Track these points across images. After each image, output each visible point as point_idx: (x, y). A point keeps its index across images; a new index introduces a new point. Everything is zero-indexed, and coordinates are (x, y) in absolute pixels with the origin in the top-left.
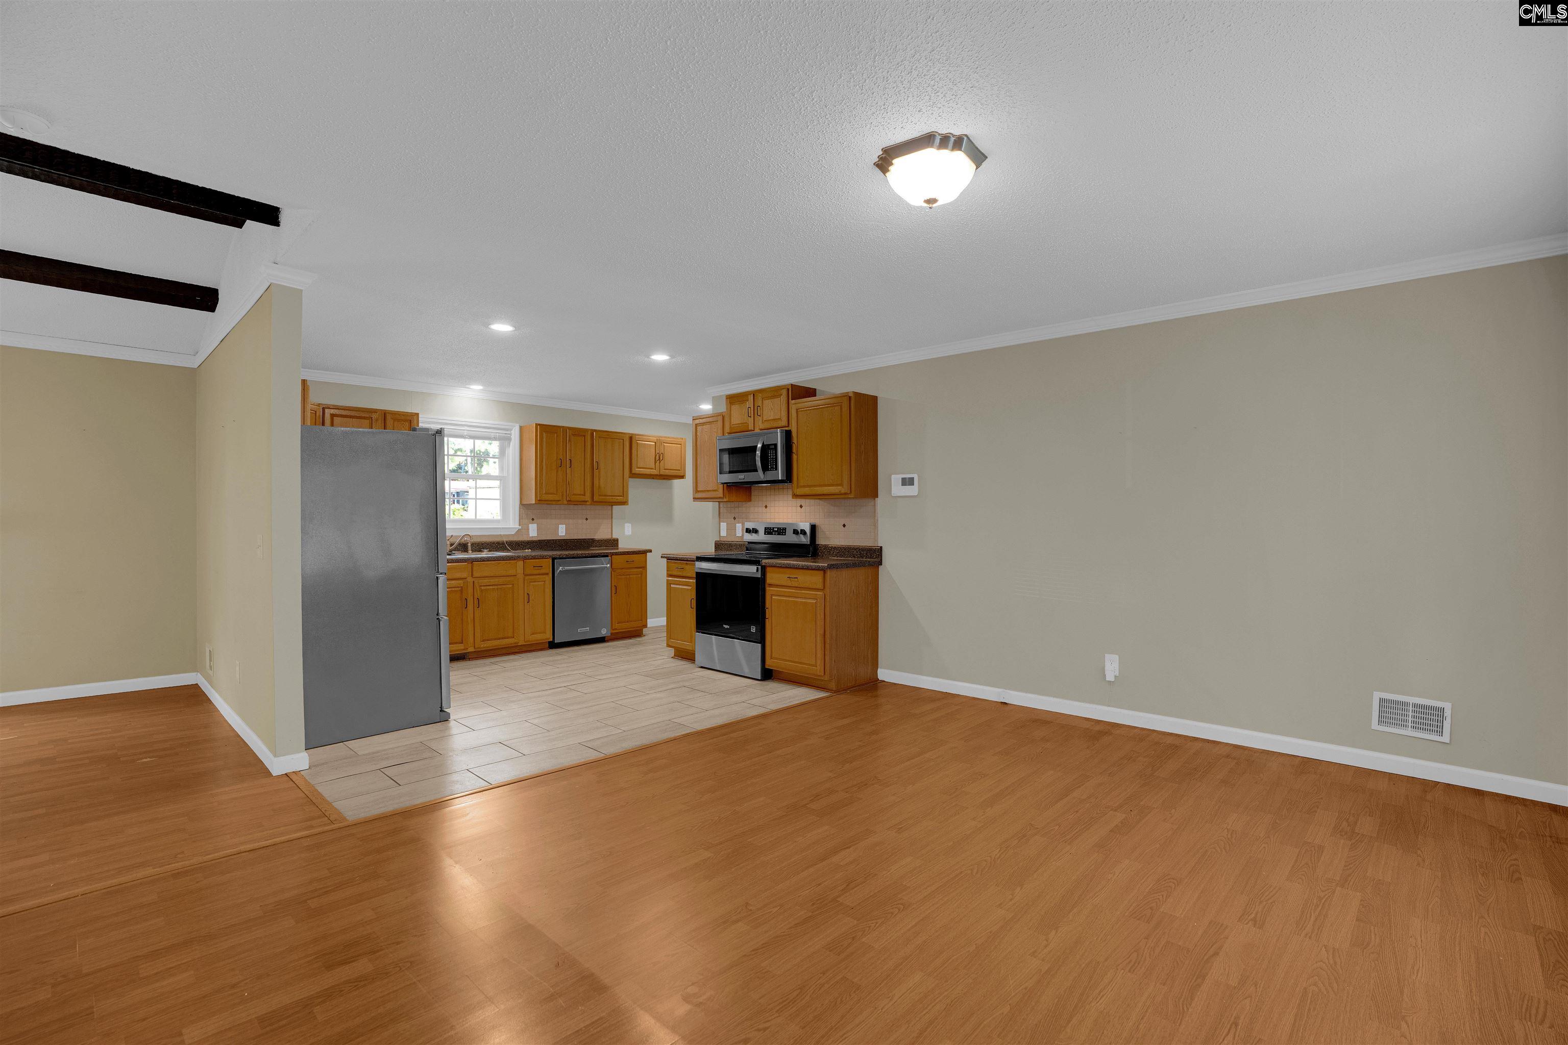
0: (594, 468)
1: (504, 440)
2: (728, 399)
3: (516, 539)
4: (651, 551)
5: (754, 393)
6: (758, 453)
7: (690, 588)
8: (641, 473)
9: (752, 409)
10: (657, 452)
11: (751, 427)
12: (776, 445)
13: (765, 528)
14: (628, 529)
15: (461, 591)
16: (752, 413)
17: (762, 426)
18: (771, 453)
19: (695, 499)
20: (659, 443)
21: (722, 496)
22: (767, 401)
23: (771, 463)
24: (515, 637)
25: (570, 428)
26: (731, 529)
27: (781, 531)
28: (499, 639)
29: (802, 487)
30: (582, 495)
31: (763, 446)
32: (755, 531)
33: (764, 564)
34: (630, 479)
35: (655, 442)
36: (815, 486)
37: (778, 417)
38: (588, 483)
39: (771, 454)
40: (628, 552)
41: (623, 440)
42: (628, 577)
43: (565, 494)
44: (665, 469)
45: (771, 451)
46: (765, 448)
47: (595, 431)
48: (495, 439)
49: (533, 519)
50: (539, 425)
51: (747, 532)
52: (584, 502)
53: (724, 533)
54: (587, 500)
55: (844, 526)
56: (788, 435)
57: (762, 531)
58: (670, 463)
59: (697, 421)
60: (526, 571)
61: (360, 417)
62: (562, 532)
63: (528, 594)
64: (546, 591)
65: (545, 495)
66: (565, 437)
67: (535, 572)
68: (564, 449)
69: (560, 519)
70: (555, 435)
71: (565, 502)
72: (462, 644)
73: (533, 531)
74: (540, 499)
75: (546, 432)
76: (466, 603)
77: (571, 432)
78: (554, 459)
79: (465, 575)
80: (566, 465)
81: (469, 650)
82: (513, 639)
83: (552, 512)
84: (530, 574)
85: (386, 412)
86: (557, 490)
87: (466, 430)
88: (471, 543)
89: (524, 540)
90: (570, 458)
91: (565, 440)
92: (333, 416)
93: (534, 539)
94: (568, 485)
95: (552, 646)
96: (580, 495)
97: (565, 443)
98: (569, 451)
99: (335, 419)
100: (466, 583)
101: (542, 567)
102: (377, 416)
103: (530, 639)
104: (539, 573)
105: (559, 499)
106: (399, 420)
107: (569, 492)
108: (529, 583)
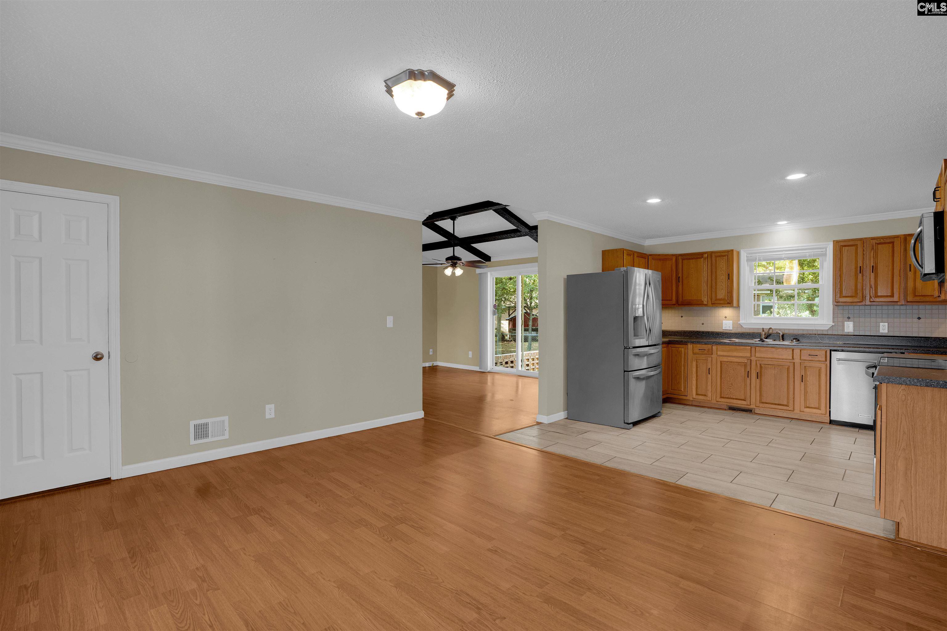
1: (821, 255)
3: (829, 333)
15: (746, 365)
24: (790, 406)
25: (873, 238)
28: (776, 404)
47: (909, 235)
49: (849, 318)
60: (802, 358)
61: (697, 258)
62: (884, 329)
63: (802, 376)
64: (822, 375)
65: (841, 298)
66: (865, 247)
67: (811, 359)
68: (863, 258)
69: (882, 318)
70: (854, 248)
71: (868, 303)
72: (745, 402)
73: (849, 327)
74: (838, 301)
75: (845, 246)
76: (748, 374)
77: (874, 241)
78: (853, 267)
79: (749, 355)
80: (868, 271)
81: (752, 407)
82: (788, 407)
83: (871, 312)
84: (805, 360)
85: (712, 253)
86: (857, 293)
87: (784, 254)
88: (782, 334)
89: (839, 334)
90: (872, 264)
91: (865, 250)
92: (683, 260)
93: (850, 334)
94: (871, 289)
95: (831, 422)
96: (887, 296)
97: (864, 253)
98: (872, 259)
99: (684, 261)
100: (749, 361)
101: (817, 356)
102: (707, 256)
103: (805, 411)
104: (815, 361)
105: (859, 301)
106: (719, 256)
107: (871, 294)
108: (804, 367)
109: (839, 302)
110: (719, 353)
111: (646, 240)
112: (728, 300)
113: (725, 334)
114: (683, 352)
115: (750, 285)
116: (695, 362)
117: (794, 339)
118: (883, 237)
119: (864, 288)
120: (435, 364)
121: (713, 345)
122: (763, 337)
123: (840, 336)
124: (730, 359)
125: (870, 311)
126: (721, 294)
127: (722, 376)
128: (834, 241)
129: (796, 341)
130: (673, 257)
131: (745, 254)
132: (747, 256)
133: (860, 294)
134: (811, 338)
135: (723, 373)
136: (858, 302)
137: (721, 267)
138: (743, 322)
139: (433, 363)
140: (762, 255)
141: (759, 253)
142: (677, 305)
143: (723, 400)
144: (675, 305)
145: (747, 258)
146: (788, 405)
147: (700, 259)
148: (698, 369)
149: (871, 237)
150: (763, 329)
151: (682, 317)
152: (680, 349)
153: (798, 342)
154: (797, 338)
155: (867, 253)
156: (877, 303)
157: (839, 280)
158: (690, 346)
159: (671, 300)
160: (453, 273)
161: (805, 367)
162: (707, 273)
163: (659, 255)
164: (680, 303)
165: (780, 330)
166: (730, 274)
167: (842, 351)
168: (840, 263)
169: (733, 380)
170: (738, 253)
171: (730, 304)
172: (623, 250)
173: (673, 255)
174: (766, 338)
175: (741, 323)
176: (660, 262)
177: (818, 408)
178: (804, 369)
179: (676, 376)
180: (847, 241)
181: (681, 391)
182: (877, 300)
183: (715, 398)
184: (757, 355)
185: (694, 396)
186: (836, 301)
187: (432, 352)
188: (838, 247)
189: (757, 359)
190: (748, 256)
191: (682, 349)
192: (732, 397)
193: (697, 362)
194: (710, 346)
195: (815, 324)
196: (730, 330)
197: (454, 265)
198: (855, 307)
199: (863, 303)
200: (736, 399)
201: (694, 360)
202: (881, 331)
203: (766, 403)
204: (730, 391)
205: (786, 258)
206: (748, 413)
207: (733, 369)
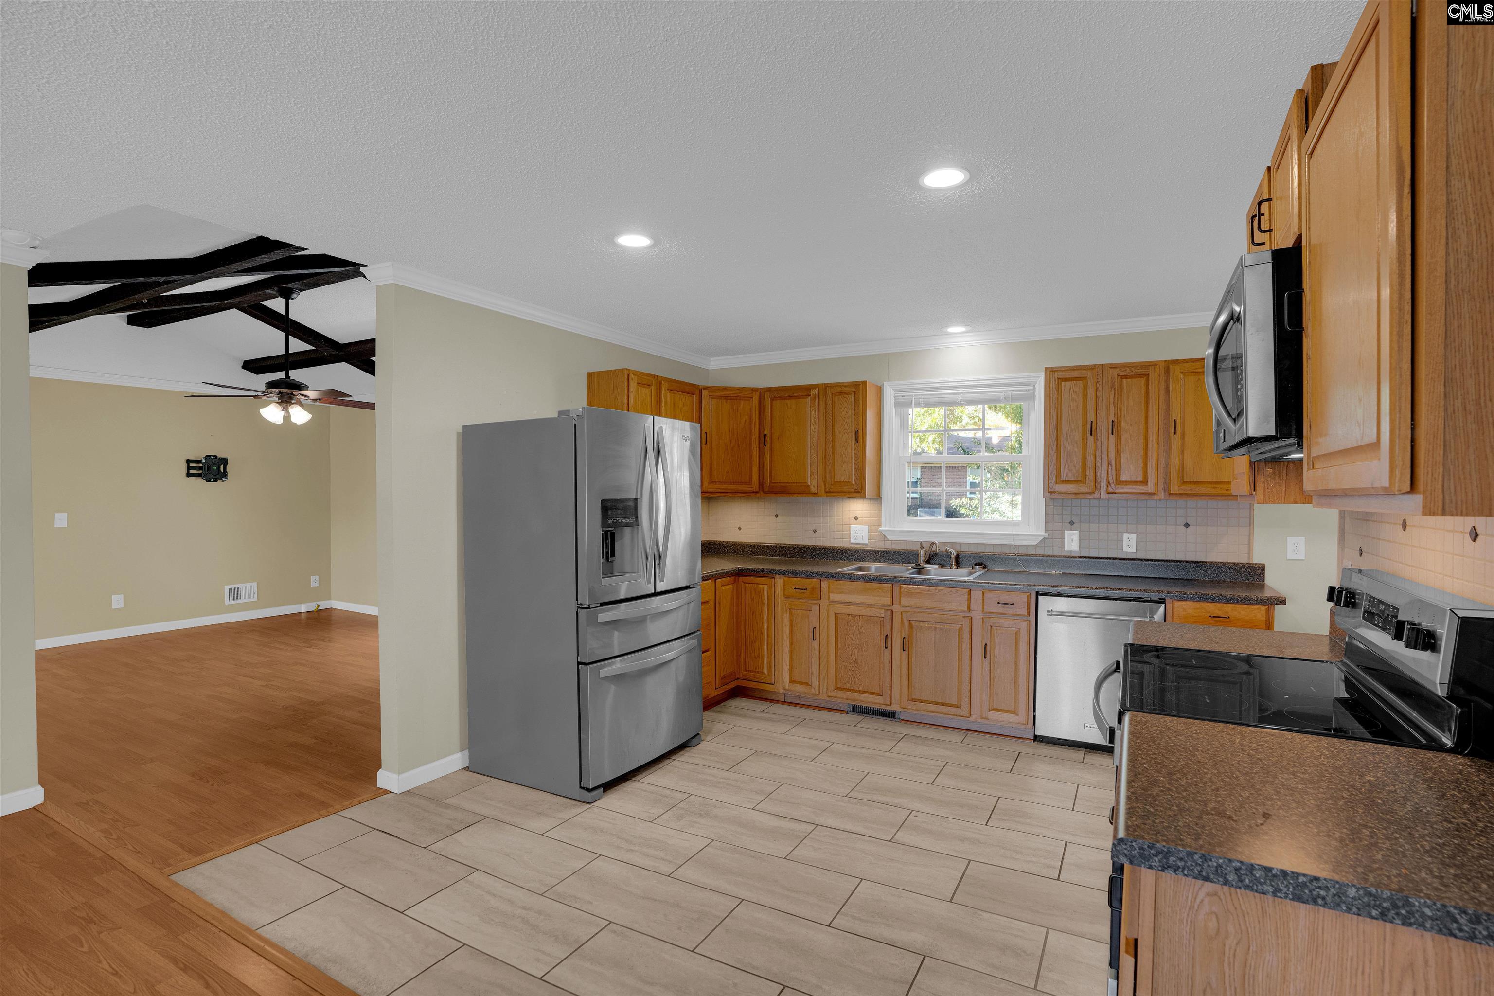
0: (1170, 430)
3: (1038, 552)
4: (1281, 602)
14: (1296, 547)
15: (882, 623)
24: (963, 708)
28: (937, 704)
38: (1154, 463)
40: (1217, 597)
43: (1104, 481)
47: (1175, 362)
49: (1071, 523)
50: (1054, 369)
52: (1149, 495)
54: (1150, 491)
60: (987, 609)
61: (799, 397)
62: (1129, 545)
63: (986, 645)
64: (1021, 645)
65: (1059, 484)
66: (1100, 383)
67: (1001, 611)
68: (1097, 405)
69: (1127, 523)
70: (1080, 384)
71: (1104, 495)
72: (881, 698)
73: (1072, 542)
74: (1052, 490)
75: (1066, 380)
76: (887, 641)
77: (1116, 372)
78: (1080, 423)
79: (887, 600)
80: (1104, 429)
81: (894, 708)
82: (959, 709)
83: (1110, 512)
84: (992, 613)
85: (827, 386)
86: (1085, 475)
87: (962, 393)
88: (955, 555)
89: (1055, 554)
90: (1111, 418)
91: (1100, 388)
92: (773, 399)
93: (1073, 555)
94: (1110, 466)
95: (1037, 738)
96: (1136, 483)
97: (1099, 394)
98: (1112, 406)
99: (774, 402)
100: (889, 613)
101: (1013, 604)
102: (816, 393)
103: (989, 717)
104: (1008, 614)
105: (1089, 491)
106: (840, 394)
107: (1110, 478)
108: (989, 628)
109: (1055, 493)
110: (835, 597)
111: (712, 359)
112: (855, 486)
113: (855, 552)
114: (766, 594)
115: (900, 454)
116: (788, 615)
117: (976, 565)
118: (1130, 363)
119: (1098, 465)
120: (324, 605)
121: (822, 579)
122: (922, 558)
123: (1057, 558)
124: (853, 610)
125: (1108, 510)
126: (844, 472)
127: (839, 645)
128: (1046, 369)
129: (980, 569)
130: (754, 393)
131: (893, 392)
132: (895, 397)
133: (1090, 477)
134: (1007, 562)
135: (839, 638)
136: (1087, 493)
137: (843, 416)
138: (887, 529)
139: (319, 603)
141: (911, 390)
142: (762, 493)
143: (840, 694)
144: (757, 492)
145: (896, 399)
146: (959, 706)
147: (804, 398)
148: (794, 629)
149: (1111, 364)
150: (921, 543)
151: (777, 516)
152: (761, 586)
153: (986, 569)
154: (981, 562)
155: (1103, 394)
156: (1120, 495)
157: (1055, 448)
158: (778, 579)
159: (750, 483)
160: (287, 418)
161: (991, 627)
162: (816, 428)
163: (725, 388)
164: (766, 489)
165: (953, 544)
166: (859, 432)
167: (1059, 595)
168: (1057, 414)
169: (858, 652)
170: (880, 390)
171: (858, 492)
172: (628, 374)
173: (754, 390)
174: (928, 562)
175: (883, 530)
176: (727, 402)
177: (1014, 712)
178: (989, 631)
179: (752, 642)
180: (1068, 370)
181: (763, 673)
182: (1120, 489)
183: (825, 690)
184: (904, 601)
185: (787, 686)
186: (1050, 490)
187: (317, 582)
188: (1053, 380)
189: (902, 609)
190: (898, 396)
191: (764, 585)
192: (856, 688)
193: (791, 614)
194: (815, 582)
195: (1014, 535)
196: (863, 544)
197: (286, 400)
198: (1082, 501)
199: (1095, 495)
200: (864, 691)
201: (786, 611)
202: (1126, 549)
203: (920, 701)
204: (852, 674)
205: (964, 401)
206: (889, 719)
207: (859, 629)
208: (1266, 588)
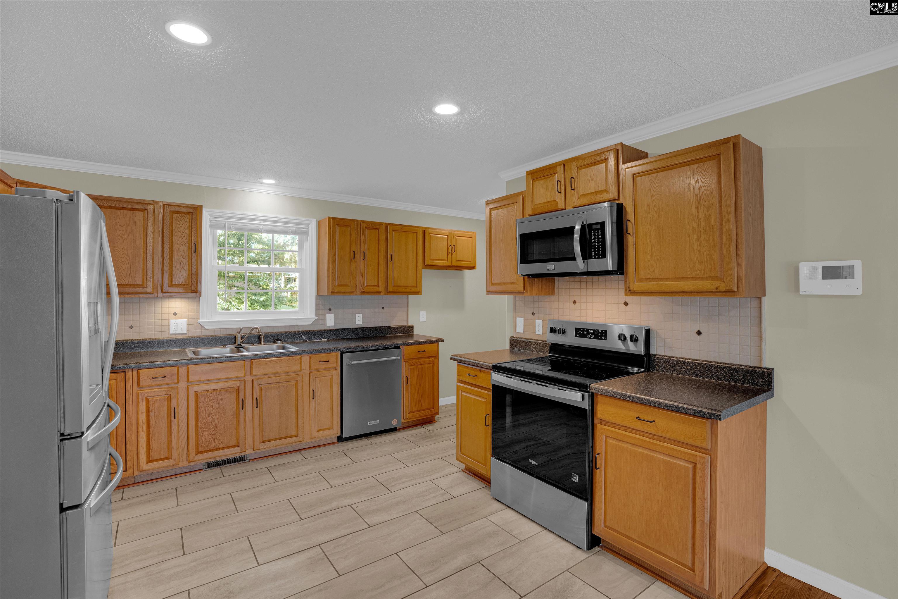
0: (388, 259)
1: (303, 233)
2: (530, 176)
3: (312, 328)
4: (442, 341)
5: (564, 164)
6: (577, 236)
7: (484, 400)
8: (433, 264)
9: (563, 182)
10: (450, 244)
11: (561, 205)
12: (603, 224)
13: (576, 329)
14: (423, 316)
15: (238, 391)
16: (563, 188)
17: (577, 203)
18: (595, 235)
19: (489, 292)
20: (451, 236)
21: (522, 290)
22: (584, 170)
23: (595, 249)
24: (299, 435)
25: (364, 222)
26: (529, 326)
27: (601, 334)
28: (281, 438)
29: (641, 280)
30: (376, 286)
31: (583, 227)
32: (563, 332)
33: (593, 391)
34: (423, 270)
35: (448, 236)
36: (666, 279)
37: (604, 188)
38: (382, 276)
39: (595, 237)
40: (420, 342)
41: (417, 233)
42: (420, 366)
43: (358, 285)
44: (457, 261)
45: (594, 233)
46: (586, 229)
47: (389, 224)
48: (292, 233)
49: (330, 310)
50: (333, 218)
51: (551, 332)
52: (379, 293)
53: (520, 329)
54: (380, 290)
55: (699, 333)
56: (620, 210)
57: (571, 332)
58: (461, 255)
59: (491, 206)
60: (312, 367)
61: (133, 209)
62: (360, 321)
63: (313, 390)
64: (332, 387)
65: (337, 287)
66: (357, 230)
67: (322, 367)
68: (356, 242)
69: (357, 308)
70: (348, 229)
71: (358, 292)
72: (238, 448)
73: (330, 321)
74: (333, 290)
75: (340, 225)
76: (241, 404)
77: (365, 225)
79: (241, 373)
80: (358, 256)
81: (246, 453)
82: (297, 438)
84: (316, 369)
85: (165, 205)
86: (350, 282)
87: (263, 224)
89: (321, 329)
90: (362, 250)
91: (357, 233)
93: (331, 329)
94: (362, 277)
95: (339, 440)
96: (373, 286)
97: (356, 236)
98: (363, 244)
100: (243, 383)
101: (329, 361)
102: (153, 208)
104: (326, 368)
105: (351, 290)
106: (178, 213)
107: (362, 284)
109: (334, 292)
110: (192, 378)
113: (175, 341)
115: (212, 265)
116: (144, 403)
121: (180, 366)
122: (239, 340)
123: (324, 332)
124: (211, 386)
126: (181, 277)
131: (209, 217)
132: (210, 220)
133: (353, 283)
134: (295, 337)
135: (198, 410)
136: (351, 292)
137: (181, 232)
138: (204, 320)
140: (234, 222)
141: (224, 217)
143: (199, 456)
145: (211, 222)
146: (296, 435)
147: (139, 211)
148: (151, 413)
155: (359, 236)
156: (365, 293)
158: (131, 373)
161: (315, 378)
166: (196, 245)
169: (217, 419)
170: (201, 213)
171: (195, 292)
175: (201, 322)
177: (331, 428)
178: (315, 381)
180: (341, 220)
182: (366, 290)
183: (184, 458)
184: (254, 372)
186: (331, 290)
188: (333, 225)
189: (254, 378)
190: (213, 220)
192: (216, 447)
193: (147, 401)
194: (174, 369)
196: (182, 334)
199: (354, 293)
200: (224, 447)
201: (142, 400)
202: (357, 323)
203: (269, 441)
204: (212, 437)
205: (264, 230)
206: (240, 462)
207: (218, 400)
208: (414, 336)
